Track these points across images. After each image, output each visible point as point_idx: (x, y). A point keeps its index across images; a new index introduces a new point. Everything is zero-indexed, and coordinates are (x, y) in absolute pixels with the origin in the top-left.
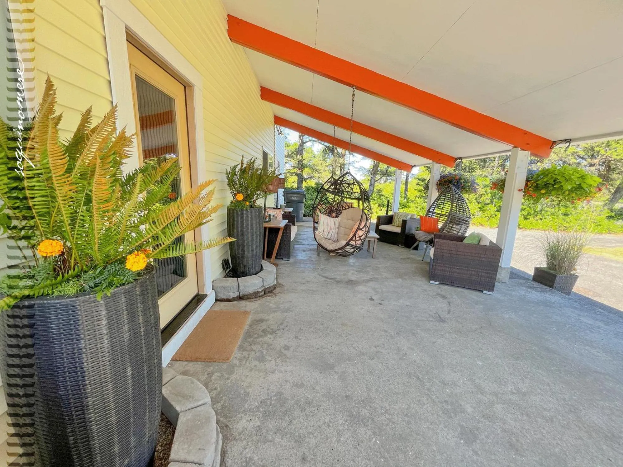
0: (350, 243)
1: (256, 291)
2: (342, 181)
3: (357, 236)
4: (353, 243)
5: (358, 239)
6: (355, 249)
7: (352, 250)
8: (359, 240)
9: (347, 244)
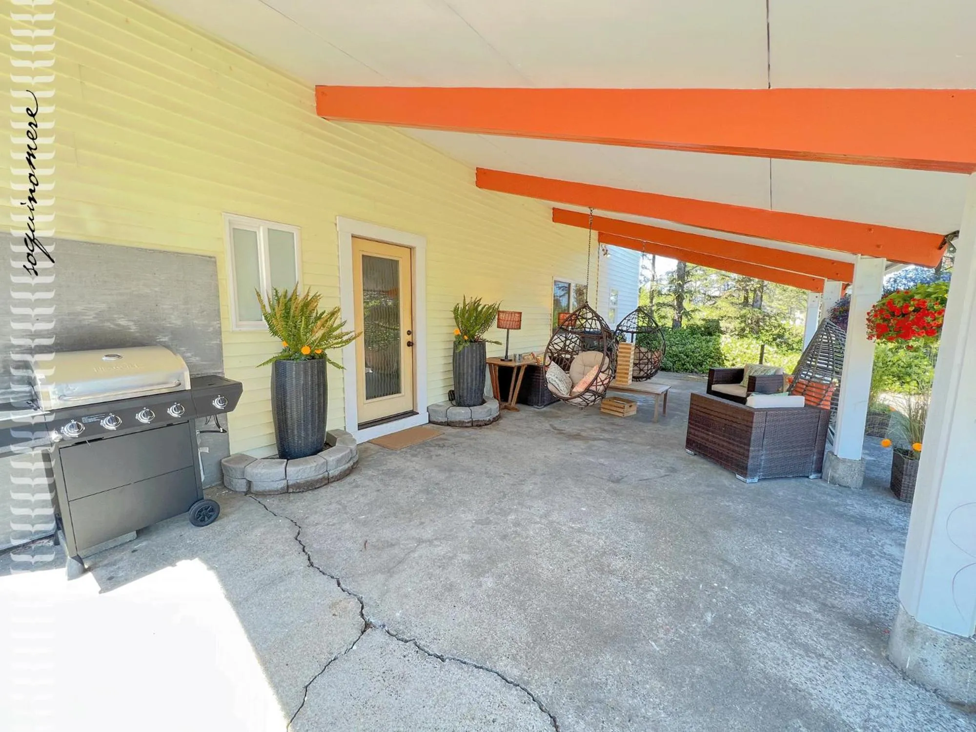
0: (591, 388)
1: (462, 420)
2: (578, 315)
3: (599, 380)
4: (593, 388)
5: (601, 383)
6: (597, 397)
7: (593, 398)
8: (601, 385)
9: (587, 390)
